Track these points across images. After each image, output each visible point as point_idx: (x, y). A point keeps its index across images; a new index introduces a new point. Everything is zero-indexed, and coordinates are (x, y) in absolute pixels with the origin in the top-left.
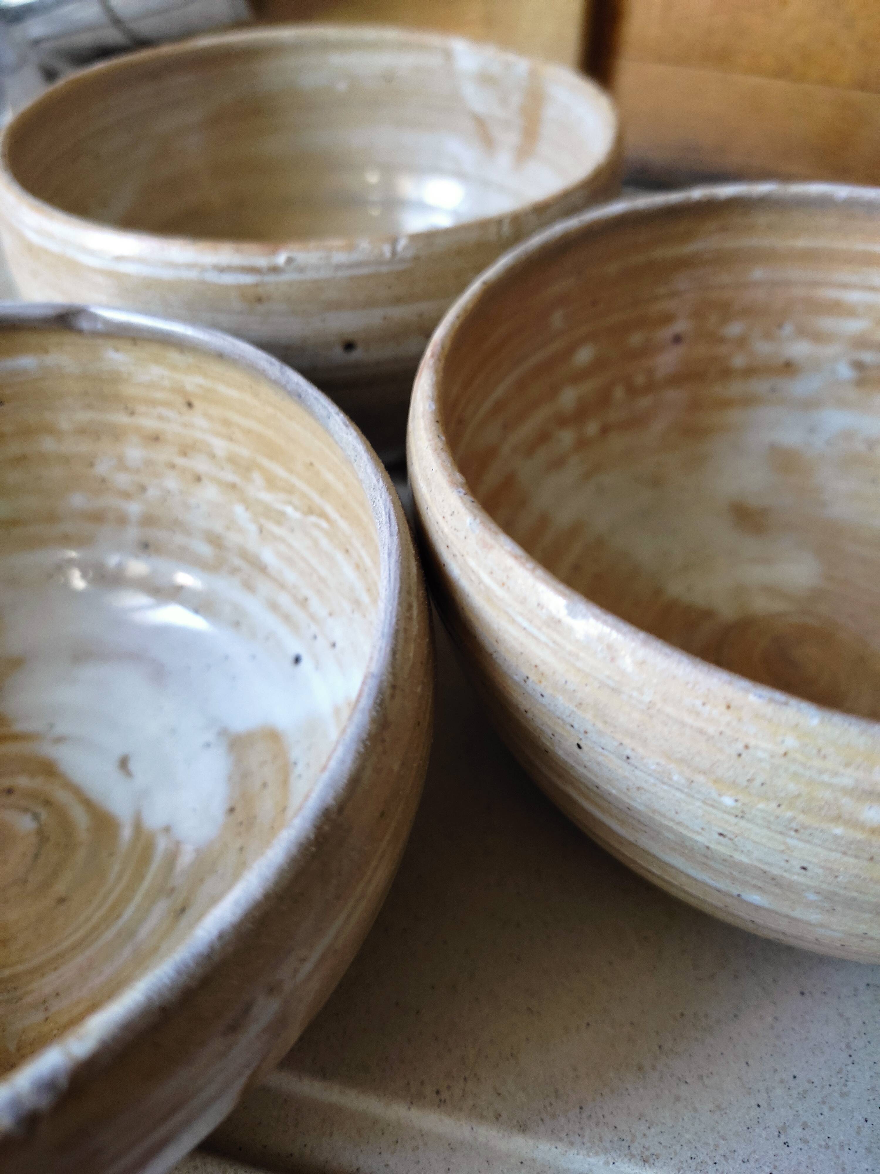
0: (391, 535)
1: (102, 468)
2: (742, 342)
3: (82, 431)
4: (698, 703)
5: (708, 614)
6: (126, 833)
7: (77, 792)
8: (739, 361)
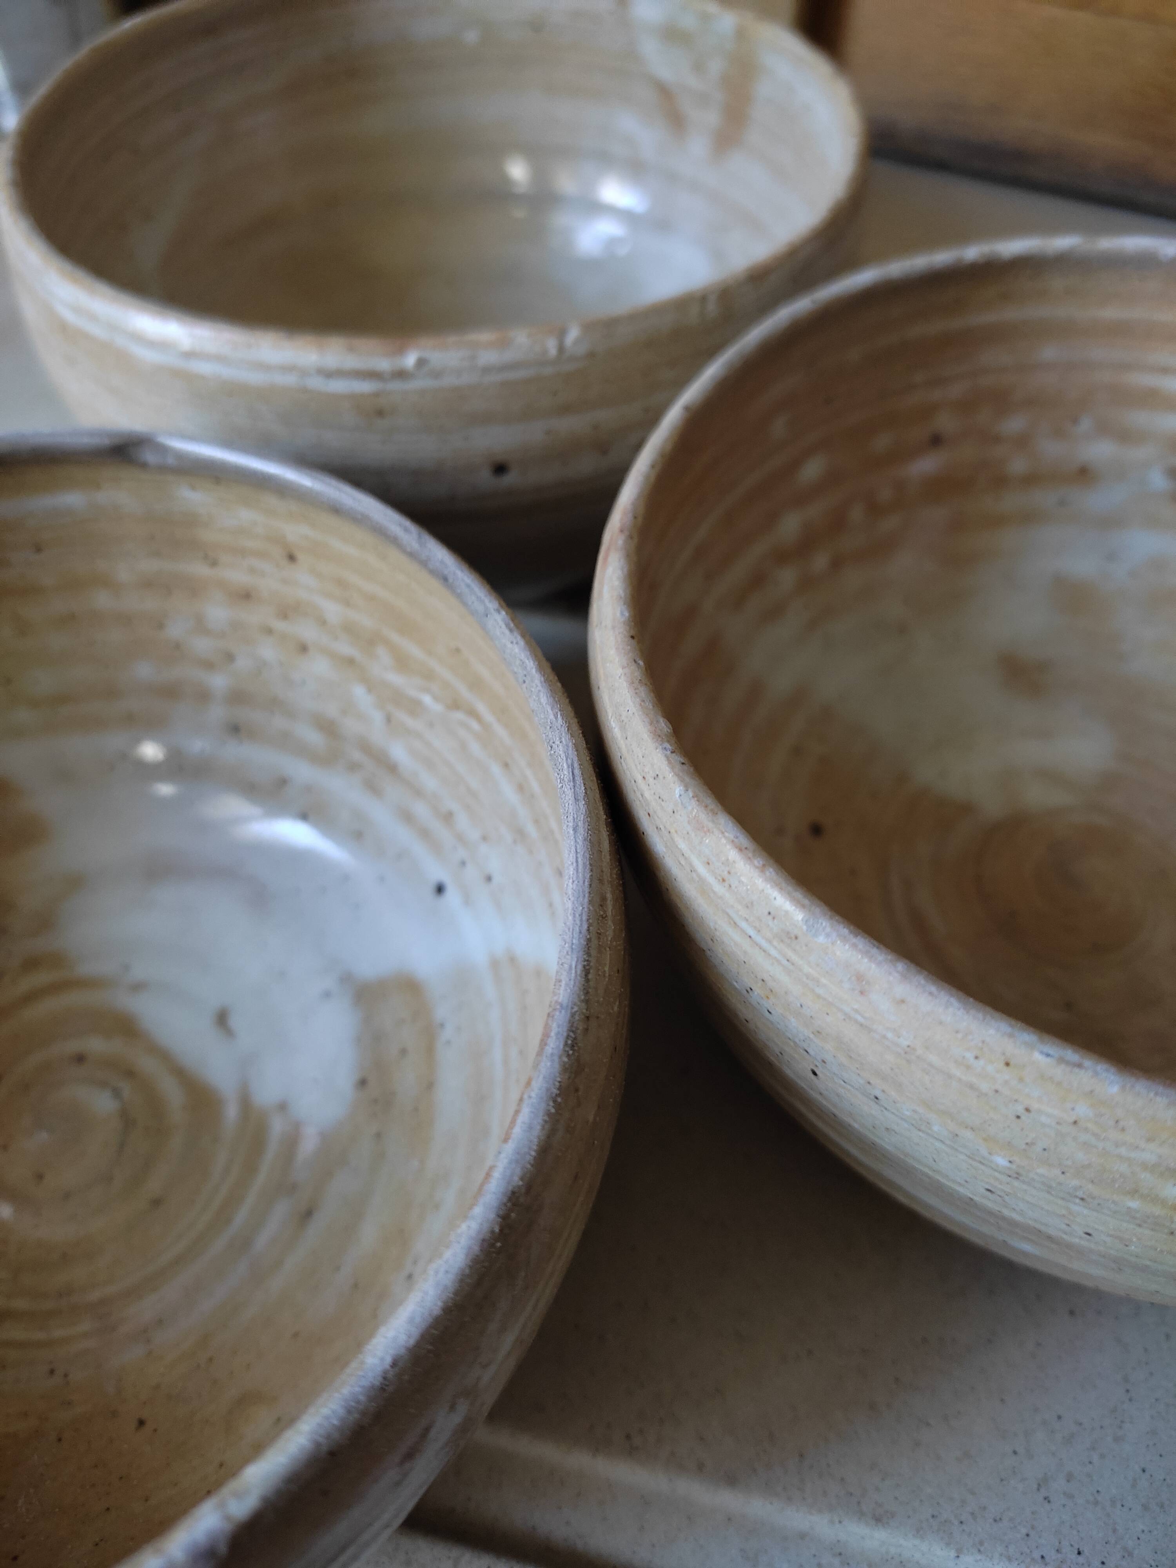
0: (576, 800)
1: (176, 630)
2: (1023, 442)
3: (148, 584)
4: (970, 1056)
5: (966, 809)
6: (231, 1112)
7: (164, 1056)
8: (1018, 465)
